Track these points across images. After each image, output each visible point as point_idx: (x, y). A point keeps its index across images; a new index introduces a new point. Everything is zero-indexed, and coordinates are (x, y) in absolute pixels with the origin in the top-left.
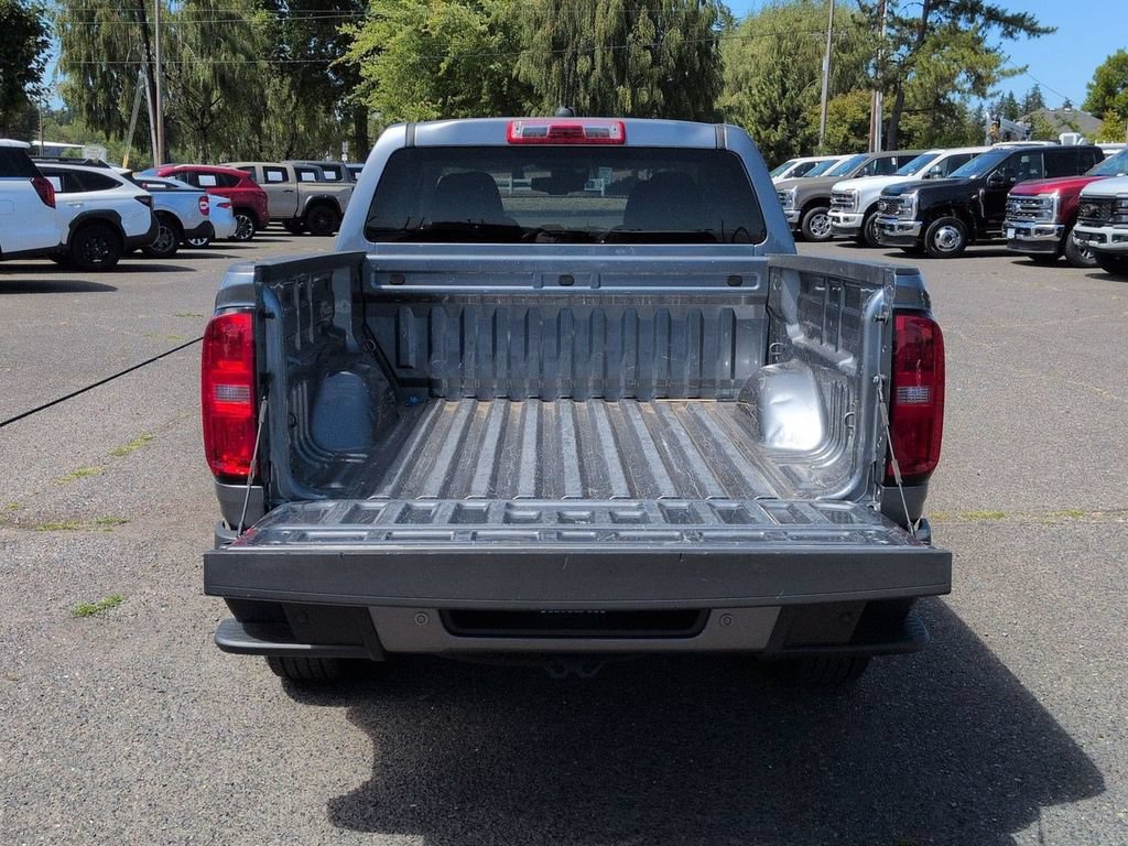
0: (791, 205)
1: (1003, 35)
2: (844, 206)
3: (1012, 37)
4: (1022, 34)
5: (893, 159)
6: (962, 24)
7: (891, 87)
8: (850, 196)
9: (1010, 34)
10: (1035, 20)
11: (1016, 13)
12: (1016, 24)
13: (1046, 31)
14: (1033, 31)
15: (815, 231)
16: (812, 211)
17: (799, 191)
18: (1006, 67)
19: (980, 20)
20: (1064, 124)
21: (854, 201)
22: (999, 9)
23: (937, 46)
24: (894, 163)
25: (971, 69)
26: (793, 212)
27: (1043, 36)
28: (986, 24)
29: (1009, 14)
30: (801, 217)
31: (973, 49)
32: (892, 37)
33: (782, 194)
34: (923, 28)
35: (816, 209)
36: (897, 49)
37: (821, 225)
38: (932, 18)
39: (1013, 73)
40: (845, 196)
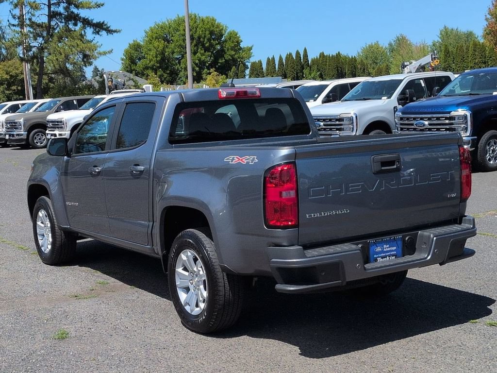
0: (21, 129)
1: (93, 33)
2: (58, 128)
3: (99, 34)
4: (104, 33)
5: (74, 101)
6: (71, 26)
7: (35, 61)
8: (61, 122)
9: (98, 33)
10: (109, 25)
11: (98, 21)
12: (99, 27)
13: (115, 31)
14: (109, 31)
15: (37, 143)
16: (34, 131)
17: (24, 120)
18: (101, 50)
19: (80, 24)
20: (130, 79)
21: (64, 124)
22: (90, 19)
23: (60, 39)
24: (75, 103)
25: (82, 51)
26: (23, 133)
27: (115, 34)
28: (84, 28)
29: (95, 22)
30: (28, 135)
31: (81, 40)
32: (31, 33)
33: (15, 123)
34: (49, 28)
35: (36, 130)
36: (35, 39)
37: (40, 139)
38: (53, 23)
39: (105, 53)
40: (58, 122)
